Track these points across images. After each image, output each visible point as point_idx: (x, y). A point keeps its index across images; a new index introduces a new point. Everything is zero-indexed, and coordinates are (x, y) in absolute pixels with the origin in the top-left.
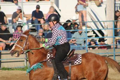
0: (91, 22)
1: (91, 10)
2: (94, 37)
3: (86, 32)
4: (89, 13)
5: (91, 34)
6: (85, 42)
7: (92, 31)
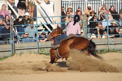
0: (41, 17)
1: (41, 7)
2: (44, 30)
3: (37, 27)
4: (39, 9)
5: (41, 28)
6: (36, 35)
7: (42, 26)
